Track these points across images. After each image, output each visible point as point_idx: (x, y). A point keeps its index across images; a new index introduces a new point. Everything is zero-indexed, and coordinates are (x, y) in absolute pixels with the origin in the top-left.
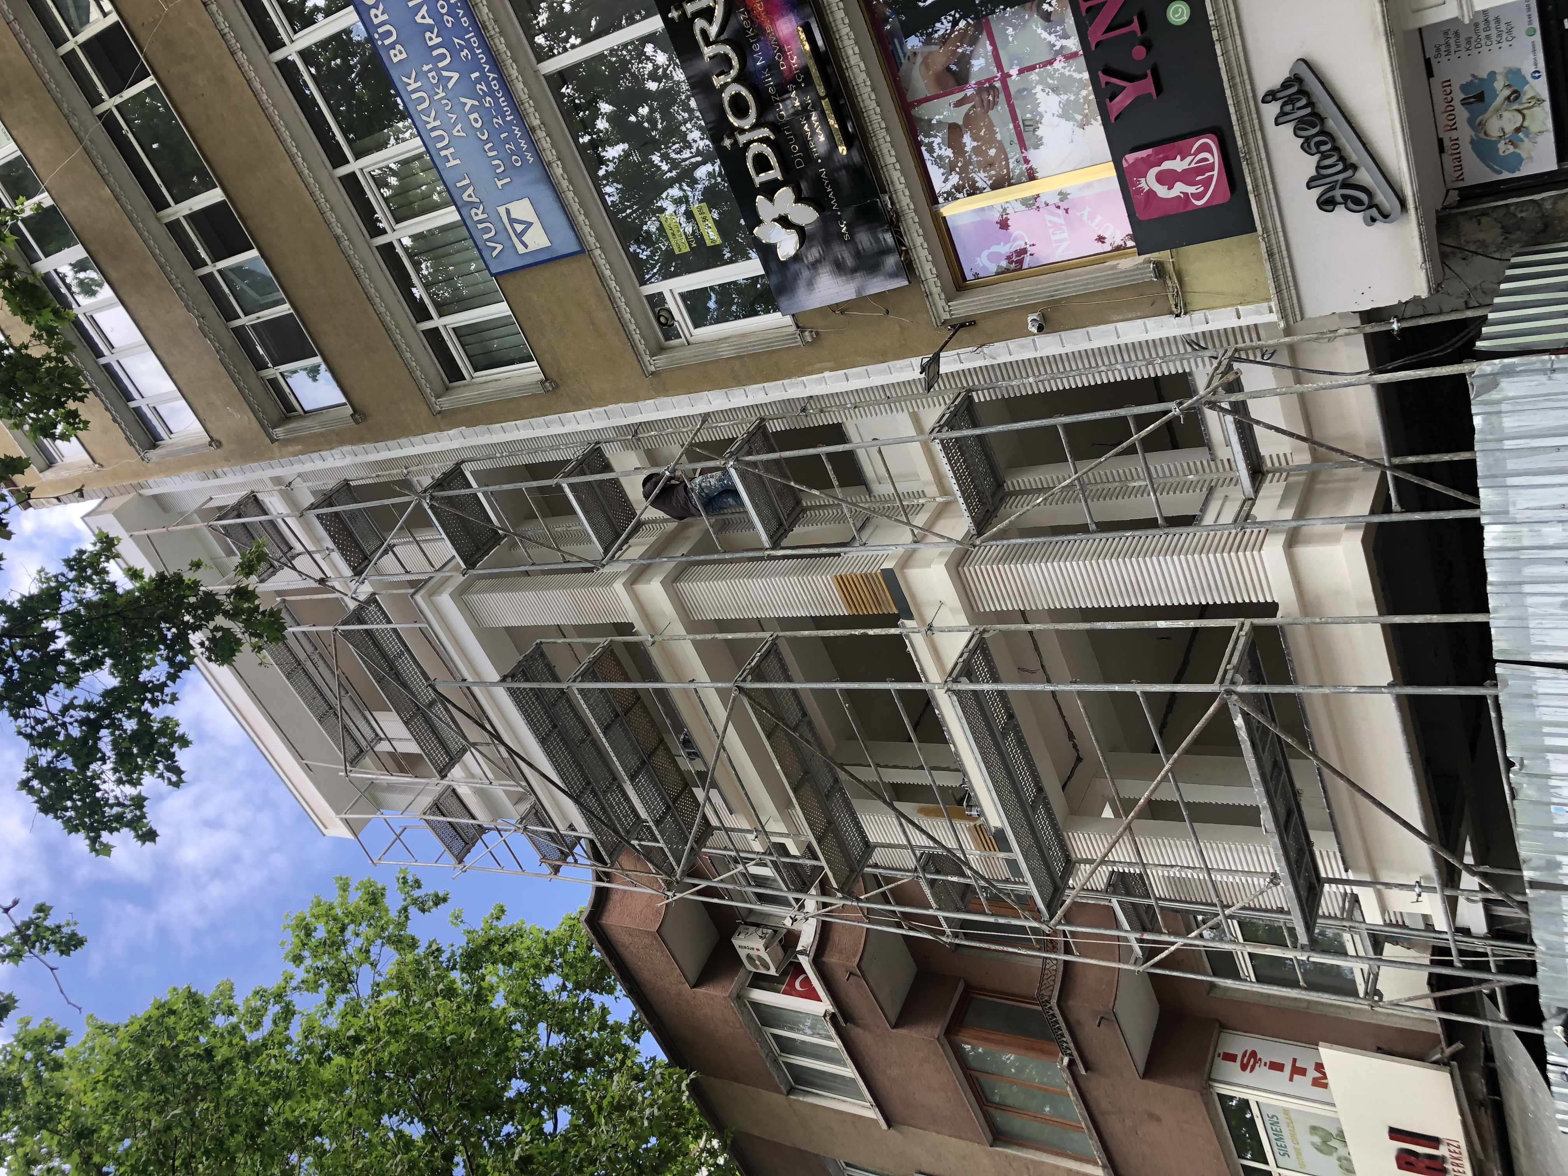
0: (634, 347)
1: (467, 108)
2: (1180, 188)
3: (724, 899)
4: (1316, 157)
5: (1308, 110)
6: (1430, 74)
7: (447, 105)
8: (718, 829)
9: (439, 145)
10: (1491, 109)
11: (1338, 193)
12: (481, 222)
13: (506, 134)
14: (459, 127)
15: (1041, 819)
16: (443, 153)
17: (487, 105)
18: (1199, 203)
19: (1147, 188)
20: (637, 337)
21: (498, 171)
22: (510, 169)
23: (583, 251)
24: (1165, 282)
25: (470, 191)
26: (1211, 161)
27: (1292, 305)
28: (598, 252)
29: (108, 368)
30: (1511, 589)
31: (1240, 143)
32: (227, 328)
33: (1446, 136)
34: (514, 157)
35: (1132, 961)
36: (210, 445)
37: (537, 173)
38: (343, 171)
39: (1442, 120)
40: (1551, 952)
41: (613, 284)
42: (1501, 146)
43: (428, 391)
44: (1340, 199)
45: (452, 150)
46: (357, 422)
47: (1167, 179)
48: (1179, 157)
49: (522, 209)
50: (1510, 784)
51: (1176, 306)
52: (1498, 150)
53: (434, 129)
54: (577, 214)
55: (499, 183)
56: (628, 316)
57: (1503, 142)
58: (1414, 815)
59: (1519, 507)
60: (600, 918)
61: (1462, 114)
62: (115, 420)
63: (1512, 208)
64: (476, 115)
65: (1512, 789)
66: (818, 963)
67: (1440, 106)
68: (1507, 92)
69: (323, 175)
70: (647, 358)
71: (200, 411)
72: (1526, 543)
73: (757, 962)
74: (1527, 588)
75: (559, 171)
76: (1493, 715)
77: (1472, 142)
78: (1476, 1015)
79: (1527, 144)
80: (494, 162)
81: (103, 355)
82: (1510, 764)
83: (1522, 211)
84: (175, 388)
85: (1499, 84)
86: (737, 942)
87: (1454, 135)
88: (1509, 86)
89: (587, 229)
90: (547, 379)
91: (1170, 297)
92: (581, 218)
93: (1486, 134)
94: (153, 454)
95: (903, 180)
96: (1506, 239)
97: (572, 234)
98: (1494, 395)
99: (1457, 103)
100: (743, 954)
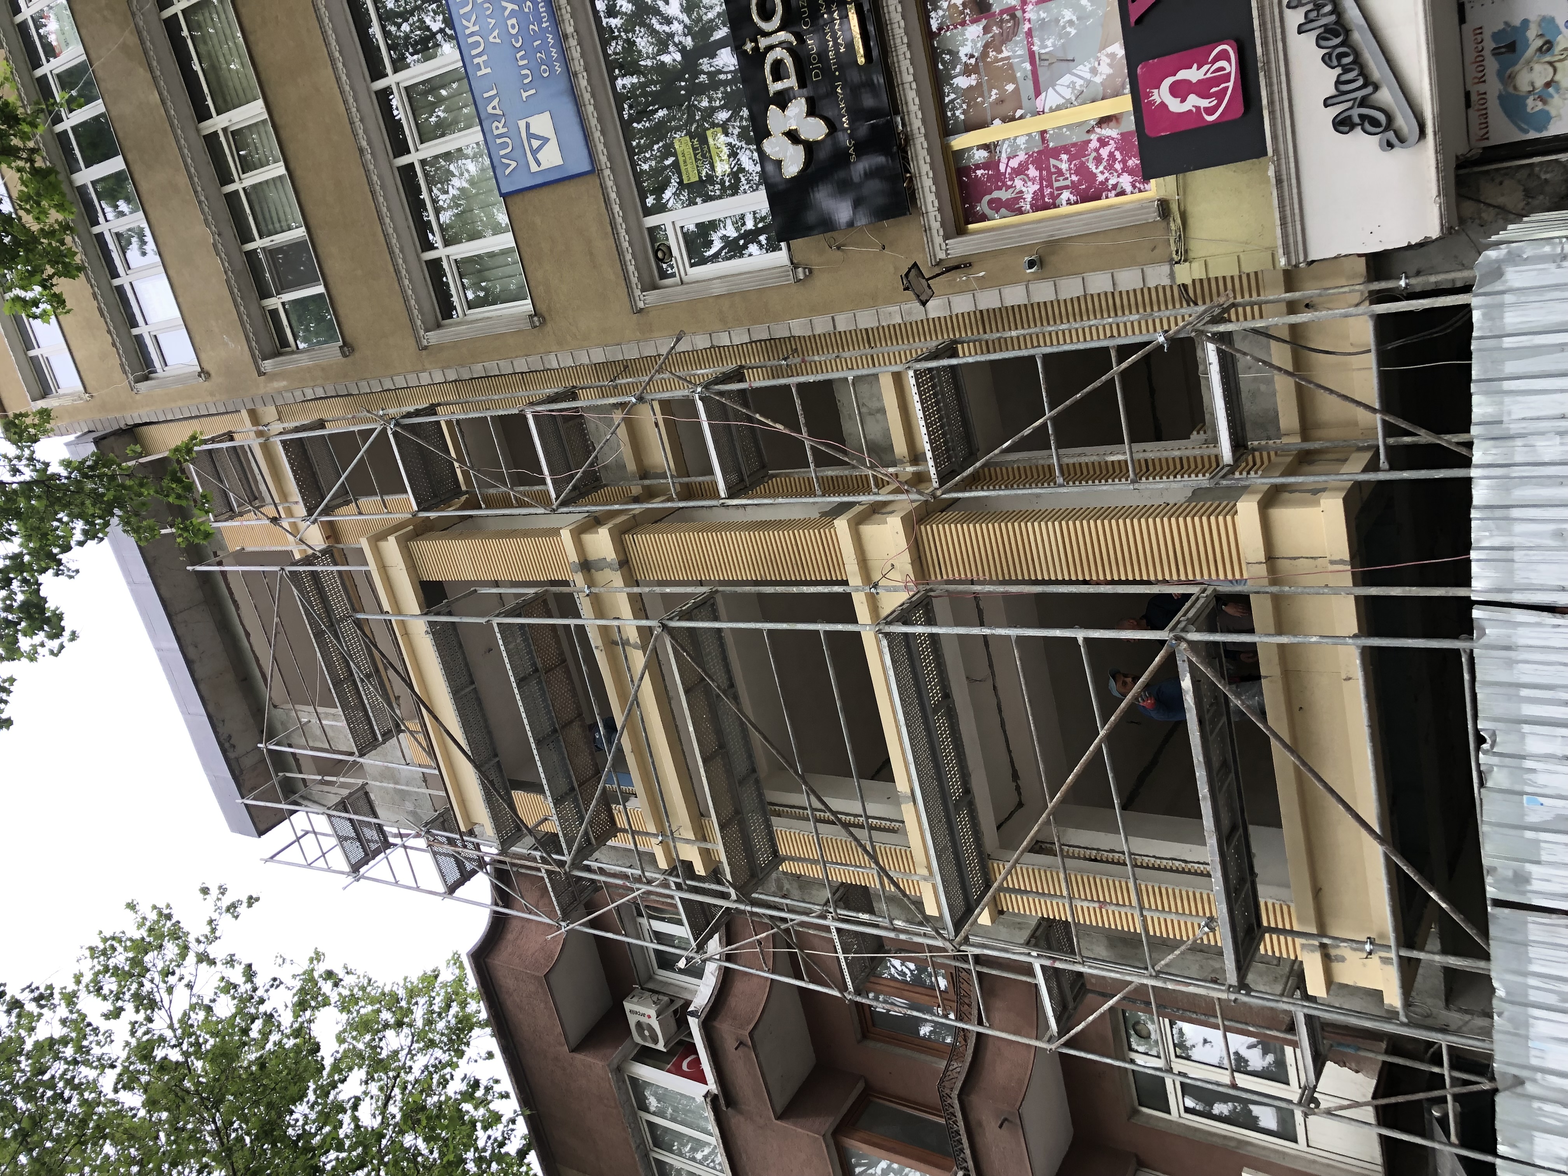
0: (627, 278)
1: (507, 13)
2: (1193, 101)
3: (619, 934)
4: (1339, 70)
5: (1333, 18)
6: (1462, 20)
7: (488, 8)
8: (624, 831)
9: (474, 52)
10: (1522, 60)
11: (1356, 112)
12: (500, 136)
13: (539, 42)
14: (495, 33)
15: (962, 821)
16: (476, 61)
17: (526, 10)
18: (1210, 119)
19: (1159, 101)
20: (631, 268)
21: (526, 81)
22: (537, 78)
23: (595, 170)
24: (1168, 224)
25: (495, 102)
26: (1228, 71)
27: (1296, 243)
28: (607, 172)
29: (120, 289)
30: (1499, 513)
31: (1259, 50)
32: (241, 250)
33: (1474, 90)
34: (544, 67)
35: (1046, 1038)
36: (200, 376)
37: (563, 84)
38: (380, 84)
39: (1472, 71)
40: (1510, 998)
41: (616, 208)
42: (1530, 102)
43: (419, 323)
44: (1357, 120)
45: (485, 58)
46: (344, 355)
47: (1180, 90)
48: (1195, 66)
49: (542, 124)
50: (1478, 765)
51: (1177, 252)
52: (1526, 105)
53: (472, 34)
54: (594, 129)
55: (525, 95)
56: (626, 245)
57: (1531, 98)
58: (1370, 810)
59: (1514, 417)
60: (487, 956)
61: (1492, 65)
62: (114, 345)
63: (1537, 169)
64: (514, 21)
65: (1480, 773)
66: (707, 1027)
67: (1470, 55)
68: (1539, 42)
69: (360, 86)
70: (637, 292)
71: (197, 340)
72: (1518, 459)
73: (647, 1033)
74: (1516, 513)
75: (584, 83)
76: (1466, 677)
77: (1500, 97)
78: (1423, 1135)
79: (1556, 100)
80: (523, 72)
81: (118, 276)
82: (1480, 740)
83: (1546, 172)
84: (179, 315)
85: (1532, 33)
86: (628, 1006)
87: (1482, 88)
88: (1541, 36)
89: (600, 147)
90: (536, 315)
91: (1172, 241)
92: (597, 135)
93: (1515, 88)
94: (143, 386)
95: (917, 101)
96: (1528, 204)
97: (585, 152)
98: (1498, 286)
99: (1487, 53)
100: (632, 1020)
